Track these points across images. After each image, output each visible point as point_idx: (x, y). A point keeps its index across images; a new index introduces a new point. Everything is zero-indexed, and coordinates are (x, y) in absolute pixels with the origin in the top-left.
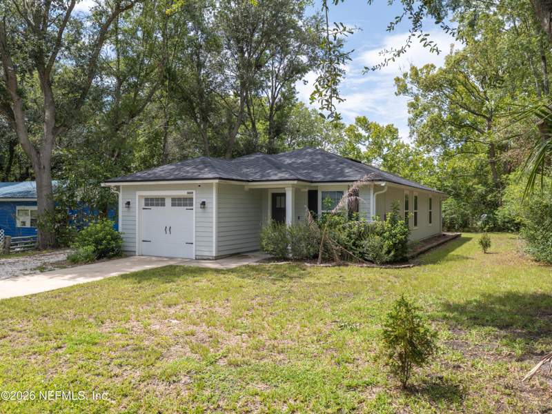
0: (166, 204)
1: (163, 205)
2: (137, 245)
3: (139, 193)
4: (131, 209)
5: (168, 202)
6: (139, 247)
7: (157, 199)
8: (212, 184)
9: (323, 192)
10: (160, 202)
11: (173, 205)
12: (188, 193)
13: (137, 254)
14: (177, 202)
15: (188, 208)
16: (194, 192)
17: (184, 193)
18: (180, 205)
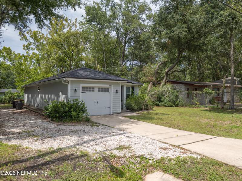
0: (95, 90)
1: (93, 91)
4: (77, 93)
7: (90, 88)
10: (92, 89)
11: (99, 91)
12: (109, 86)
14: (101, 90)
15: (106, 92)
16: (112, 85)
17: (107, 86)
18: (102, 91)
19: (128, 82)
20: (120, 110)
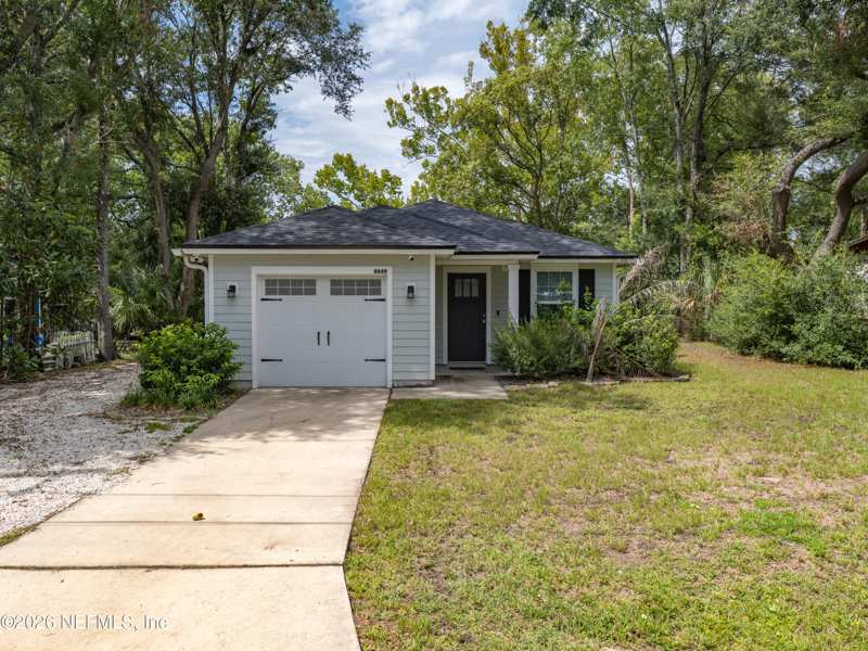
0: (318, 291)
1: (313, 292)
2: (254, 369)
3: (256, 271)
4: (239, 301)
5: (323, 288)
6: (257, 373)
7: (297, 282)
8: (428, 256)
9: (539, 274)
10: (306, 287)
11: (334, 292)
12: (375, 271)
13: (255, 385)
14: (340, 287)
15: (369, 297)
16: (390, 270)
17: (367, 272)
18: (349, 292)
19: (455, 254)
20: (429, 372)
